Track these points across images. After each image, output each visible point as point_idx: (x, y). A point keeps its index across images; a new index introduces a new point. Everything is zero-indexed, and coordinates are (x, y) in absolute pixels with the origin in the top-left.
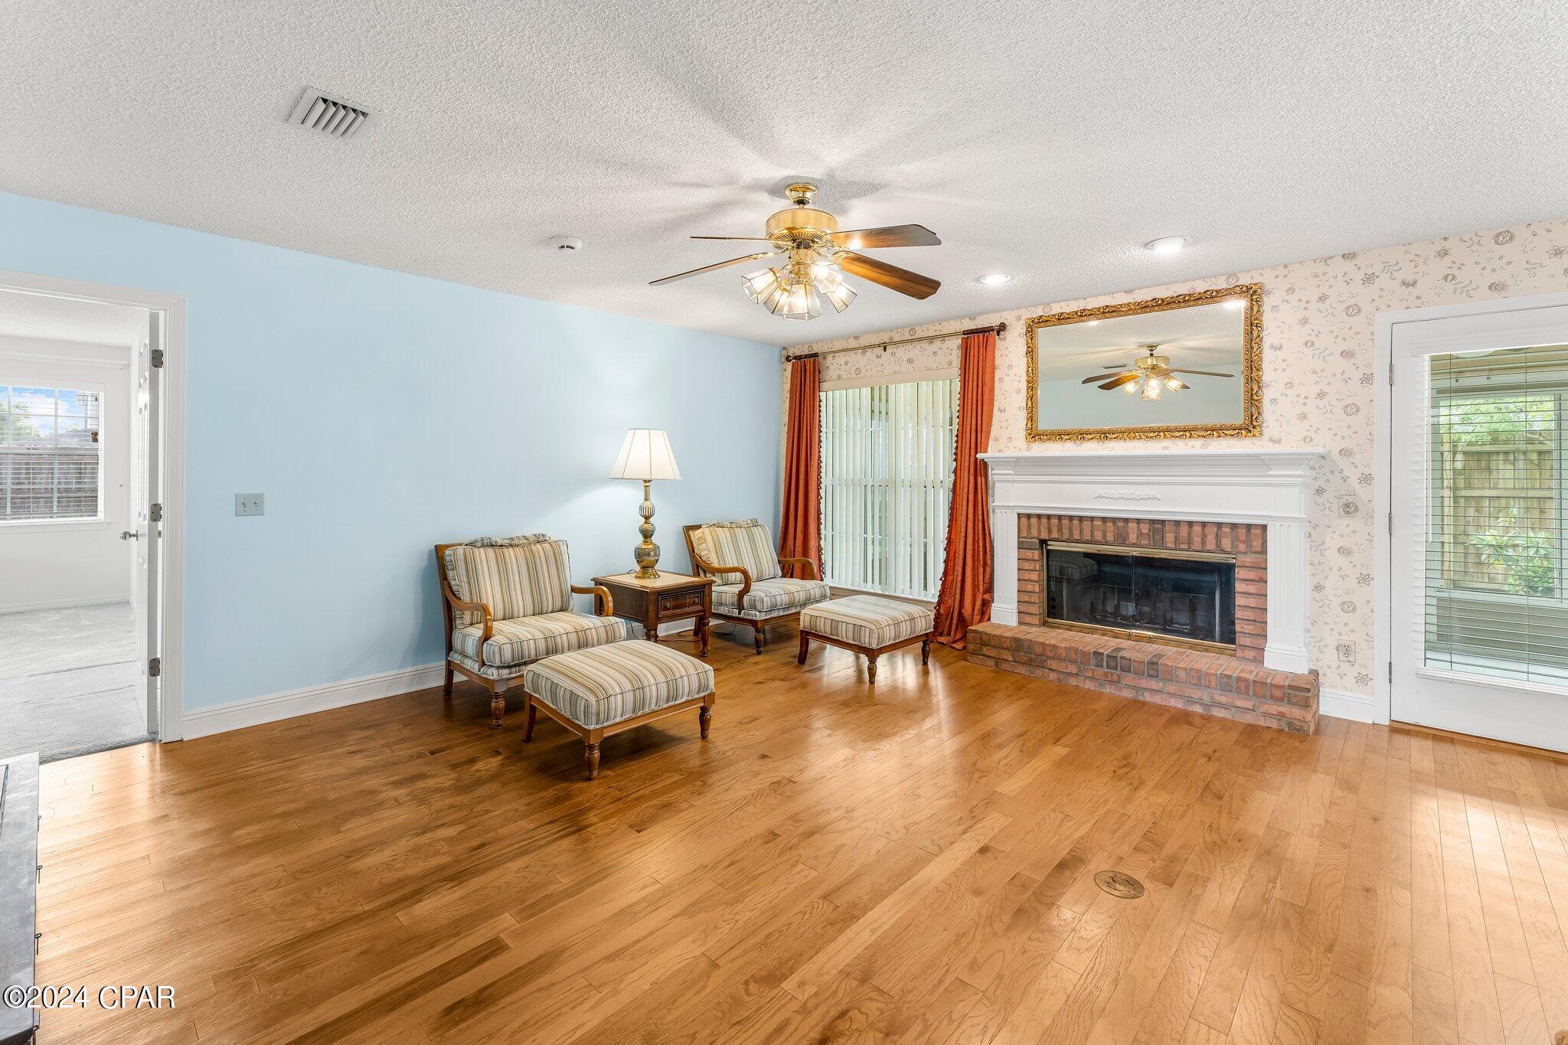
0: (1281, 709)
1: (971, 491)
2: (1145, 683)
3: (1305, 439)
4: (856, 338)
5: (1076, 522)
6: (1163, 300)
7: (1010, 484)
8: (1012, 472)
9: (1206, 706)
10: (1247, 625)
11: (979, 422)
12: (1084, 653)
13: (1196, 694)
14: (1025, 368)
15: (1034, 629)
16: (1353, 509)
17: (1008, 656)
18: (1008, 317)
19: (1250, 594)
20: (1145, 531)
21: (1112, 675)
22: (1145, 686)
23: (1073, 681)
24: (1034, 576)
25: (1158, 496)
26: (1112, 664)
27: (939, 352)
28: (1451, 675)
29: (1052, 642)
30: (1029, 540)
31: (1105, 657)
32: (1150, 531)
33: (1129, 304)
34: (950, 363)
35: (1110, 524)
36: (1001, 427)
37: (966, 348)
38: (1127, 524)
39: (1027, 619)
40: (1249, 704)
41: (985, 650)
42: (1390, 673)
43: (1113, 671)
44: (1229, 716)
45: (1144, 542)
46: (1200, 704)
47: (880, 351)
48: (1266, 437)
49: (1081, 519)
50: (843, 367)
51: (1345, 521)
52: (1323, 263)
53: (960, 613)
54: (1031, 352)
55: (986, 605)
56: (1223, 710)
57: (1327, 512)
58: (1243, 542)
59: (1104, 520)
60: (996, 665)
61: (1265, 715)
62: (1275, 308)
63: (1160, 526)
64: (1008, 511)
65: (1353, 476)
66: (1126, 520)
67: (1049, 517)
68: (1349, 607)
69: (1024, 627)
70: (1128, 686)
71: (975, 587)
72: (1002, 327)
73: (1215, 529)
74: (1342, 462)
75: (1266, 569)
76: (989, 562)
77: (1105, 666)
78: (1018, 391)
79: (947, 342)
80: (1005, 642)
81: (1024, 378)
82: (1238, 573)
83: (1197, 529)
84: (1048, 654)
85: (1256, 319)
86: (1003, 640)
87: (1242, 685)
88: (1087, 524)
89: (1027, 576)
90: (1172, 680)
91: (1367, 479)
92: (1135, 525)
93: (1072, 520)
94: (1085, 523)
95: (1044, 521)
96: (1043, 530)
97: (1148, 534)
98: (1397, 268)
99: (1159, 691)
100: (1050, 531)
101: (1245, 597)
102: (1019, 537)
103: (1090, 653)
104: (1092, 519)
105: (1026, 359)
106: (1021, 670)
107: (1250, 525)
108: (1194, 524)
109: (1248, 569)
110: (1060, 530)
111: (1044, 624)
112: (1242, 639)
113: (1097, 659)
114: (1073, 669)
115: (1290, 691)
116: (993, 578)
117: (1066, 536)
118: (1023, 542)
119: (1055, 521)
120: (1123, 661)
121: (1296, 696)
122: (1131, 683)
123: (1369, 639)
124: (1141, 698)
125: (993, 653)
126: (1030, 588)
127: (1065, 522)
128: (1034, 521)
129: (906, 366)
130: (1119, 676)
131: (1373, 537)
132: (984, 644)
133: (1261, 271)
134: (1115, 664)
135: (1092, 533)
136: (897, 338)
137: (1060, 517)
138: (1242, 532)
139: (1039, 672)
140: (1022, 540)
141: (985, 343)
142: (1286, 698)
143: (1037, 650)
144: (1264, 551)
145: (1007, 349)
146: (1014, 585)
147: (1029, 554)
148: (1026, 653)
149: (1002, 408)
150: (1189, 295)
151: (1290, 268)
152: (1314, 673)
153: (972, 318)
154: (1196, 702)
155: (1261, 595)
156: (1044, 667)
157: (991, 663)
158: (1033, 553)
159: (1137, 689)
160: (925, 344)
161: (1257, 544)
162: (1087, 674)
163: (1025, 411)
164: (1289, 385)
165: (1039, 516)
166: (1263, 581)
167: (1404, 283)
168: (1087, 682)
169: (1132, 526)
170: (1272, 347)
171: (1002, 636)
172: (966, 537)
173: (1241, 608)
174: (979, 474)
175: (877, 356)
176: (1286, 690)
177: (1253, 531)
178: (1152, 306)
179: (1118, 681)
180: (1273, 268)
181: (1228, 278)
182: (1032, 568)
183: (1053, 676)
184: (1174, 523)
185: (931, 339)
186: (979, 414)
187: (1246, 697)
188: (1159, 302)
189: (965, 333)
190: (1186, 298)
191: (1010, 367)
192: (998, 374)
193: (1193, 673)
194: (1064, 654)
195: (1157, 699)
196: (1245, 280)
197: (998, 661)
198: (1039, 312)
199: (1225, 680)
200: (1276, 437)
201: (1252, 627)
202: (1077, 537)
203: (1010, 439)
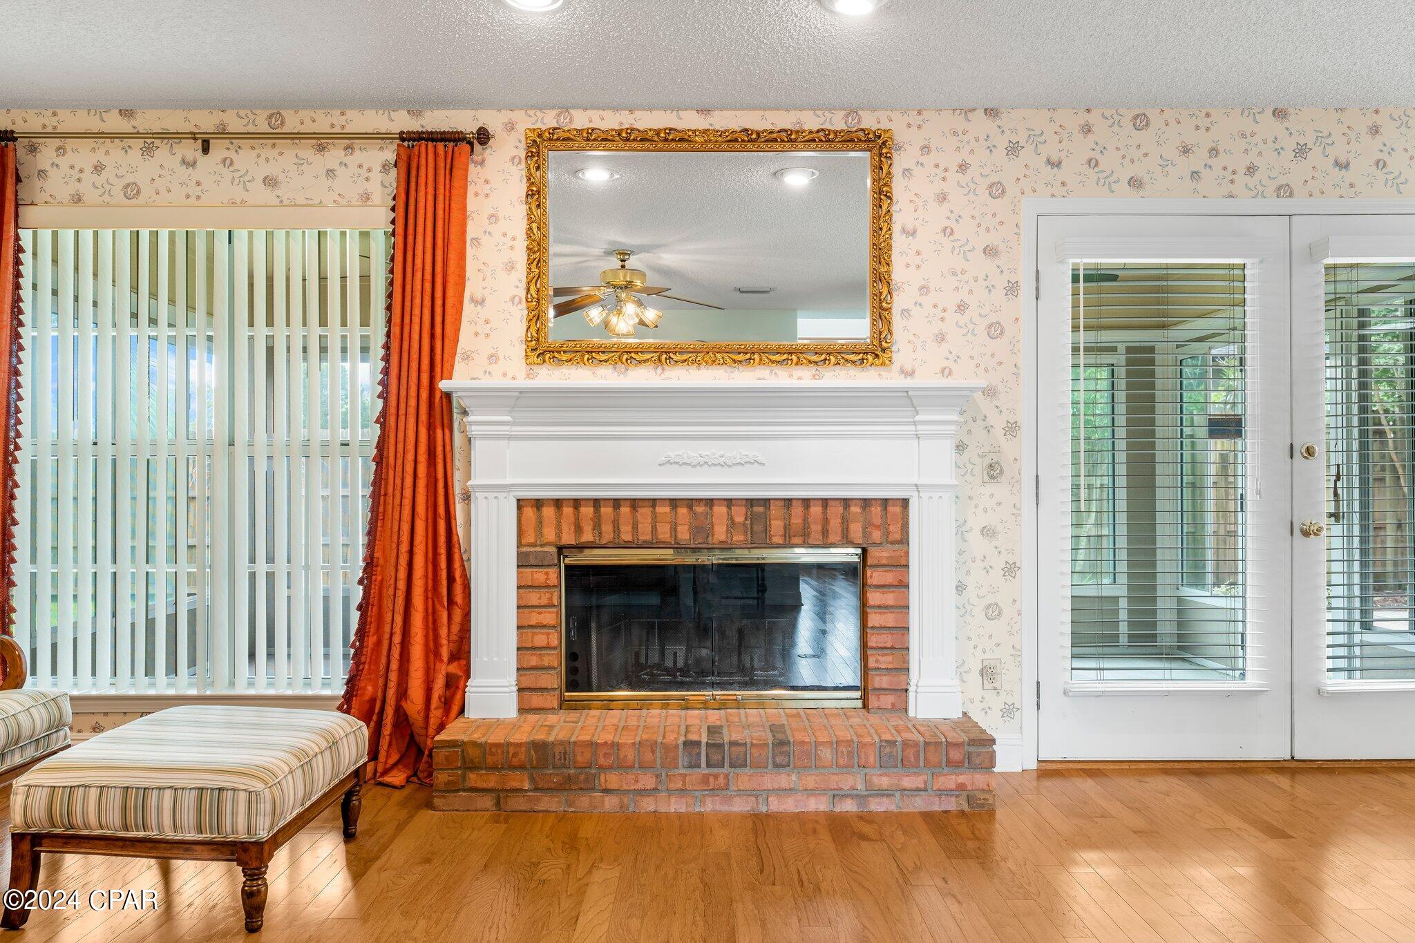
0: (961, 779)
1: (423, 458)
2: (773, 780)
3: (943, 371)
4: (127, 113)
5: (625, 510)
6: (758, 134)
7: (506, 442)
8: (508, 418)
9: (861, 798)
10: (883, 655)
11: (438, 319)
12: (667, 748)
13: (847, 782)
14: (524, 225)
15: (552, 719)
16: (998, 471)
17: (522, 781)
18: (492, 120)
19: (887, 607)
20: (739, 519)
21: (716, 777)
22: (770, 786)
23: (648, 805)
24: (548, 617)
25: (760, 459)
26: (716, 757)
27: (340, 171)
28: (1101, 687)
29: (608, 737)
30: (538, 549)
31: (704, 748)
32: (746, 519)
33: (706, 131)
34: (366, 198)
35: (683, 511)
36: (477, 334)
37: (407, 167)
38: (711, 508)
39: (536, 700)
40: (918, 782)
41: (473, 779)
42: (1038, 697)
43: (716, 770)
44: (893, 808)
45: (738, 538)
46: (852, 797)
47: (191, 150)
48: (896, 367)
49: (634, 503)
50: (88, 177)
51: (990, 488)
52: (963, 115)
53: (399, 711)
54: (535, 194)
55: (455, 686)
56: (885, 800)
57: (968, 477)
58: (878, 527)
59: (674, 503)
60: (498, 804)
61: (942, 792)
62: (907, 172)
63: (761, 509)
64: (501, 496)
65: (998, 422)
66: (710, 502)
67: (577, 503)
68: (993, 612)
69: (532, 718)
70: (741, 793)
71: (432, 652)
72: (483, 136)
73: (841, 510)
74: (985, 405)
75: (907, 566)
76: (459, 598)
77: (703, 764)
78: (510, 267)
79: (357, 152)
80: (515, 755)
81: (522, 244)
82: (871, 576)
83: (816, 510)
84: (602, 761)
85: (885, 185)
86: (512, 750)
87: (910, 753)
88: (644, 513)
89: (535, 618)
90: (810, 767)
91: (1012, 429)
92: (724, 510)
93: (619, 507)
94: (641, 510)
95: (568, 511)
96: (565, 529)
97: (744, 525)
98: (1041, 139)
99: (791, 789)
100: (578, 529)
101: (880, 613)
102: (519, 544)
103: (677, 746)
104: (654, 502)
105: (524, 208)
106: (550, 803)
107: (886, 500)
108: (812, 503)
109: (882, 569)
110: (597, 525)
111: (564, 704)
112: (877, 679)
113: (690, 754)
114: (648, 781)
115: (972, 749)
116: (469, 631)
117: (608, 536)
118: (527, 554)
119: (587, 511)
120: (733, 749)
121: (979, 754)
122: (748, 786)
123: (1017, 653)
124: (764, 809)
125: (492, 781)
126: (540, 640)
127: (606, 511)
128: (548, 512)
129: (260, 193)
130: (727, 777)
131: (1019, 509)
132: (470, 766)
133: (889, 113)
134: (720, 758)
135: (654, 528)
136: (235, 125)
137: (596, 502)
138: (876, 510)
139: (583, 801)
140: (524, 549)
141: (449, 161)
142: (966, 761)
143: (579, 758)
144: (904, 540)
145: (487, 182)
146: (511, 639)
147: (539, 576)
148: (559, 768)
149: (478, 296)
150: (797, 132)
151: (926, 114)
152: (965, 714)
153: (415, 112)
154: (846, 796)
155: (900, 607)
156: (593, 789)
157: (487, 802)
158: (547, 574)
159: (755, 793)
160: (306, 151)
161: (895, 529)
162: (672, 786)
163: (524, 305)
164: (924, 289)
165: (558, 503)
166: (904, 585)
167: (1049, 162)
168: (673, 799)
169: (720, 510)
170: (904, 230)
171: (509, 744)
172: (411, 552)
173: (875, 631)
174: (438, 422)
175: (184, 162)
176: (966, 747)
177: (890, 509)
178: (743, 141)
179: (726, 788)
180: (904, 112)
181: (847, 116)
182: (544, 601)
183: (610, 803)
184: (782, 503)
185: (321, 140)
186: (439, 302)
187: (916, 770)
188: (754, 136)
189: (403, 137)
190: (793, 137)
191: (493, 218)
192: (472, 231)
193: (842, 748)
194: (630, 757)
195: (789, 805)
196: (869, 121)
197: (500, 795)
198: (549, 120)
199: (888, 750)
200: (908, 368)
201: (889, 659)
202: (626, 536)
203: (493, 358)
